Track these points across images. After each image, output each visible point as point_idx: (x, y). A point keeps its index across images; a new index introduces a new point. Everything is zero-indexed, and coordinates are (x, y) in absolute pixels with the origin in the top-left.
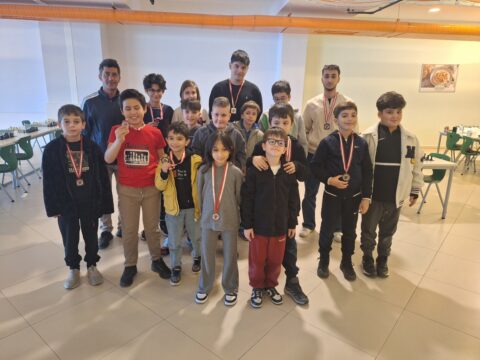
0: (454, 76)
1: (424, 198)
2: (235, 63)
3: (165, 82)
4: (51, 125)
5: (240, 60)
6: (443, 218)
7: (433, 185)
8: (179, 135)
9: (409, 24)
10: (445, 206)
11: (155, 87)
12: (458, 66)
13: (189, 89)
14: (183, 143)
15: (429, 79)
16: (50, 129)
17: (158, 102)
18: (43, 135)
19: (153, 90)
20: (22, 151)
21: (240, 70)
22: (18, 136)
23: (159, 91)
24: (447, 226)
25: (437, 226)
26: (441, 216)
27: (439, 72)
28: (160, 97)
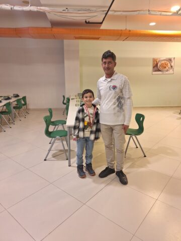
12: (174, 58)
15: (157, 67)
27: (163, 62)
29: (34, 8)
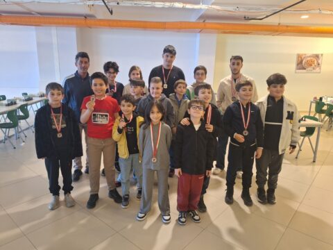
0: (320, 61)
1: (300, 147)
2: (166, 54)
3: (118, 67)
4: (41, 96)
5: (170, 52)
6: (314, 162)
7: (307, 138)
8: (128, 103)
9: (287, 26)
10: (315, 153)
11: (111, 70)
12: (322, 55)
13: (134, 72)
14: (132, 108)
15: (302, 64)
16: (41, 99)
17: (113, 80)
18: (36, 103)
19: (110, 72)
20: (21, 114)
21: (169, 58)
22: (20, 104)
23: (114, 73)
24: (317, 167)
25: (310, 167)
26: (312, 160)
27: (309, 59)
28: (115, 77)
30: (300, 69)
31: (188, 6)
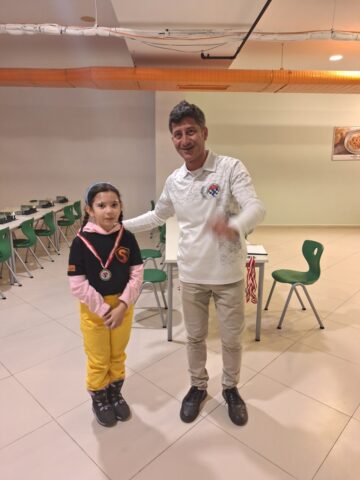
27: (356, 135)
29: (103, 31)
30: (339, 153)
31: (71, 31)
